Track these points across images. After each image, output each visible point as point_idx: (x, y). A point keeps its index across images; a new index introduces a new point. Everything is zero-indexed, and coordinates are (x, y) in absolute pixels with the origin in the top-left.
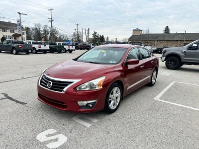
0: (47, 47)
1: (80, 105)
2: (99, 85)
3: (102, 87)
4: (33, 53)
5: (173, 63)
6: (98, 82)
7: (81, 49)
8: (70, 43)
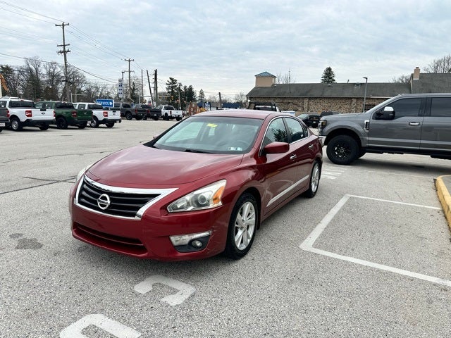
0: (49, 115)
1: (175, 244)
2: (215, 199)
4: (12, 129)
5: (342, 151)
6: (212, 193)
7: (138, 118)
8: (111, 103)
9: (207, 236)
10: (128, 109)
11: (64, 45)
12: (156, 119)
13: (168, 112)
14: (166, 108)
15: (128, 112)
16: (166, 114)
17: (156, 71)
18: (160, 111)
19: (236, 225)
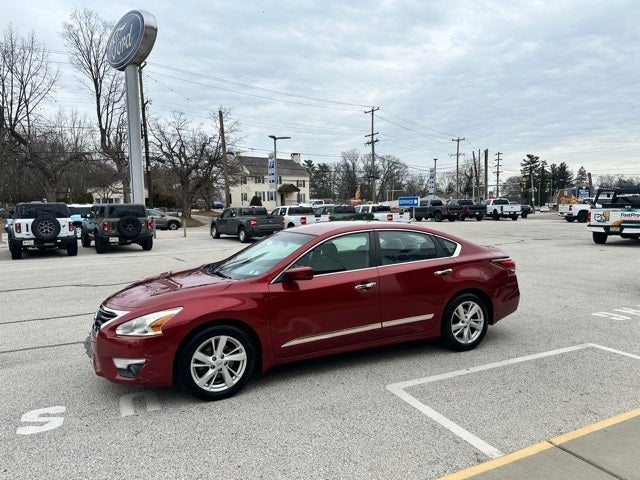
1: (118, 366)
7: (452, 219)
8: (416, 202)
9: (141, 364)
10: (438, 207)
11: (373, 135)
12: (479, 219)
13: (498, 207)
14: (496, 203)
15: (438, 211)
16: (495, 211)
17: (486, 152)
18: (485, 208)
19: (193, 365)
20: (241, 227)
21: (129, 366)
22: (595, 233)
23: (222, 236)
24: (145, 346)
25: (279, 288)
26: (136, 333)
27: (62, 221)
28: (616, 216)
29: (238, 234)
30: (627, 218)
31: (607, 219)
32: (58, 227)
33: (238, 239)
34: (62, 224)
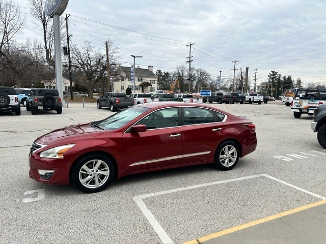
1: (40, 174)
3: (62, 157)
7: (227, 103)
8: (209, 93)
9: (52, 173)
10: (220, 96)
11: (190, 57)
12: (241, 103)
13: (251, 97)
14: (250, 95)
15: (220, 98)
16: (250, 99)
18: (244, 97)
19: (81, 171)
20: (111, 103)
21: (46, 174)
22: (295, 112)
23: (102, 107)
24: (54, 163)
25: (129, 135)
26: (50, 156)
27: (12, 97)
28: (305, 104)
29: (110, 107)
30: (311, 105)
31: (301, 105)
32: (9, 100)
33: (110, 109)
34: (11, 99)
